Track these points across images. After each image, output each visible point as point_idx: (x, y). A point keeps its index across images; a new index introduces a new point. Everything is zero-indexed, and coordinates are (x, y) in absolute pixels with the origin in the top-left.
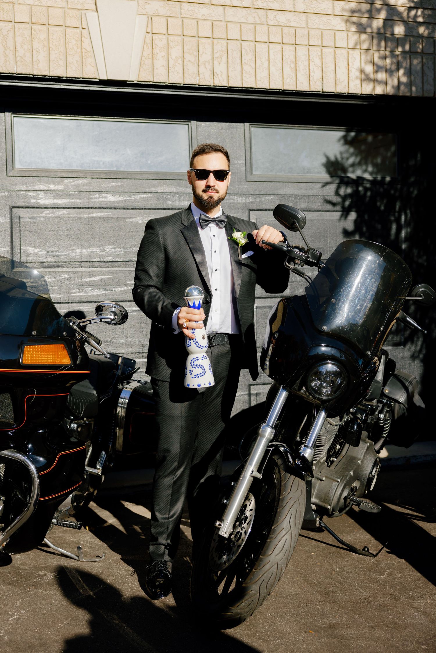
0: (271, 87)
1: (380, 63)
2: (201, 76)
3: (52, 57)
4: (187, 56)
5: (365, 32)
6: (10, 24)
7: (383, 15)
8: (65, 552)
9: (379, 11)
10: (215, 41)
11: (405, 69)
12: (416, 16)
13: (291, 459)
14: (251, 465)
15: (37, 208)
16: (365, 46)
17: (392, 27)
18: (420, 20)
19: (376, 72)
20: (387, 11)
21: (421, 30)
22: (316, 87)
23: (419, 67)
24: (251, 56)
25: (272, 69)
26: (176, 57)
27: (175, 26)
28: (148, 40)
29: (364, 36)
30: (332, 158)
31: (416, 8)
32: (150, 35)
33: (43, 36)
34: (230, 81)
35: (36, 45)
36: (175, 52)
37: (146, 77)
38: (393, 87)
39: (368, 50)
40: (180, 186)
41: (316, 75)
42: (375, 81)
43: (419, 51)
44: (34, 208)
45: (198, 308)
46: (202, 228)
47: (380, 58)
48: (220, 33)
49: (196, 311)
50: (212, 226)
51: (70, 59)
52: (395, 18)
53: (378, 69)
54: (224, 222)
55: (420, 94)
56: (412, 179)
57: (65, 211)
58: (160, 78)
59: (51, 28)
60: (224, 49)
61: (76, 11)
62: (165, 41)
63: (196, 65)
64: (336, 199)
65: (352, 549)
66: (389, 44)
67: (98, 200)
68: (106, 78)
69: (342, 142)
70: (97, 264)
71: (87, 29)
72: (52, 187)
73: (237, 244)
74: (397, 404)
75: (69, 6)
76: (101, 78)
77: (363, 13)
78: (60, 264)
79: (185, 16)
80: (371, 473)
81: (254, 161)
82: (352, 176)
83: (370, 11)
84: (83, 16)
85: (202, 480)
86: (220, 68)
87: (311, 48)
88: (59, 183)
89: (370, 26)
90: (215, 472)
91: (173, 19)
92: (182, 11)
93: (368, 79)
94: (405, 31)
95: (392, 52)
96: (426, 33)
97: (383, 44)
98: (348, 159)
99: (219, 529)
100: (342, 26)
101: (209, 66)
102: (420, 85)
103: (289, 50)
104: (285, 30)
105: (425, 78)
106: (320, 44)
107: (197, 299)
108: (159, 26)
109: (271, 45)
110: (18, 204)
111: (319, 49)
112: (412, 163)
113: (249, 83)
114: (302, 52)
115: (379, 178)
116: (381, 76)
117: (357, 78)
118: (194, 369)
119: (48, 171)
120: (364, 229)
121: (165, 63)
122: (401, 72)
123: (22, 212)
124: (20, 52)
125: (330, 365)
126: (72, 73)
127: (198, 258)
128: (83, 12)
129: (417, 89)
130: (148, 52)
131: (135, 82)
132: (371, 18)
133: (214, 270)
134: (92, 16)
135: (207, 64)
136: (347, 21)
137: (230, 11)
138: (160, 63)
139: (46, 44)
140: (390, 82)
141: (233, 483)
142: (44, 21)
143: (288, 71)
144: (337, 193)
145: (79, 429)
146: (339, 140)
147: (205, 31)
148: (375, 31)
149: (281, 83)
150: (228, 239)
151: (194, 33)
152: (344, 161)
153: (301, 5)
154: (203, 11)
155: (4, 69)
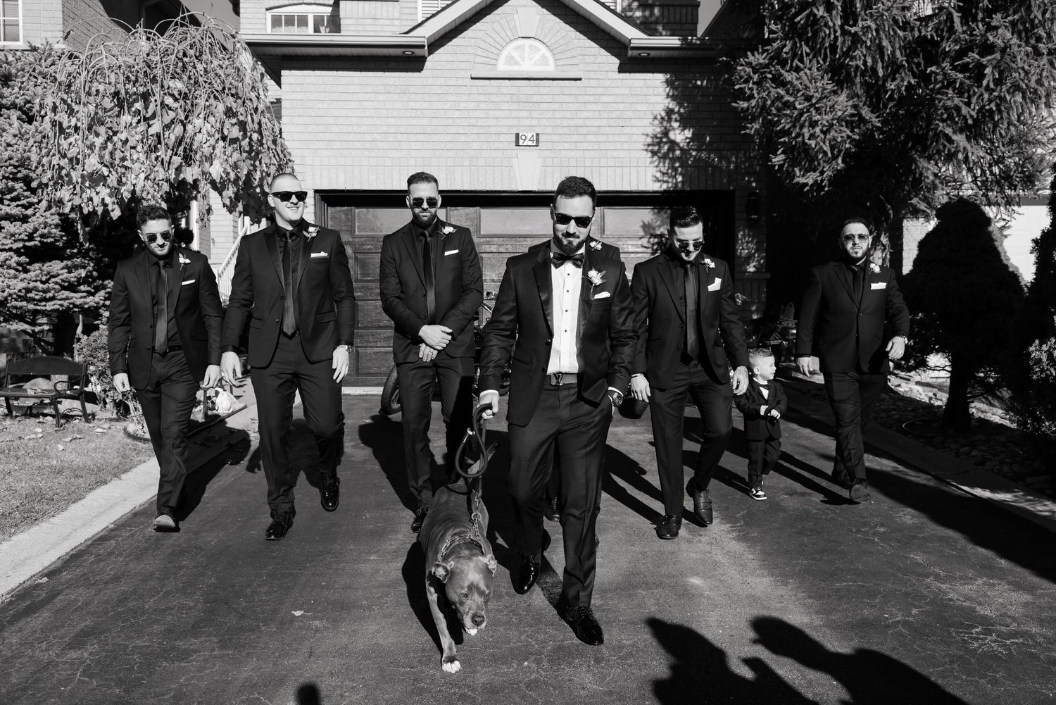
0: (608, 189)
3: (495, 181)
5: (656, 155)
6: (476, 167)
7: (667, 145)
9: (665, 143)
10: (578, 167)
15: (491, 253)
16: (656, 163)
17: (673, 151)
18: (692, 147)
20: (670, 143)
22: (634, 188)
24: (597, 174)
25: (609, 180)
27: (557, 162)
29: (655, 158)
32: (544, 167)
33: (492, 171)
35: (488, 176)
36: (557, 175)
37: (542, 188)
39: (658, 165)
41: (634, 182)
48: (580, 163)
51: (504, 182)
52: (675, 147)
59: (495, 168)
61: (507, 158)
62: (552, 170)
66: (671, 161)
68: (521, 190)
71: (512, 167)
75: (504, 156)
77: (655, 146)
81: (606, 227)
82: (658, 233)
83: (659, 144)
84: (511, 161)
87: (631, 167)
89: (659, 152)
91: (556, 159)
92: (561, 154)
93: (657, 181)
95: (672, 165)
97: (667, 161)
98: (655, 223)
100: (643, 153)
102: (697, 184)
103: (619, 171)
104: (617, 159)
105: (700, 180)
106: (629, 165)
108: (549, 163)
109: (608, 167)
114: (626, 170)
121: (551, 180)
124: (481, 180)
126: (505, 188)
128: (510, 159)
129: (695, 186)
130: (542, 176)
131: (537, 191)
132: (660, 147)
134: (515, 160)
137: (586, 152)
138: (549, 181)
139: (493, 175)
142: (492, 164)
143: (619, 181)
148: (662, 154)
153: (626, 146)
154: (573, 153)
155: (473, 189)
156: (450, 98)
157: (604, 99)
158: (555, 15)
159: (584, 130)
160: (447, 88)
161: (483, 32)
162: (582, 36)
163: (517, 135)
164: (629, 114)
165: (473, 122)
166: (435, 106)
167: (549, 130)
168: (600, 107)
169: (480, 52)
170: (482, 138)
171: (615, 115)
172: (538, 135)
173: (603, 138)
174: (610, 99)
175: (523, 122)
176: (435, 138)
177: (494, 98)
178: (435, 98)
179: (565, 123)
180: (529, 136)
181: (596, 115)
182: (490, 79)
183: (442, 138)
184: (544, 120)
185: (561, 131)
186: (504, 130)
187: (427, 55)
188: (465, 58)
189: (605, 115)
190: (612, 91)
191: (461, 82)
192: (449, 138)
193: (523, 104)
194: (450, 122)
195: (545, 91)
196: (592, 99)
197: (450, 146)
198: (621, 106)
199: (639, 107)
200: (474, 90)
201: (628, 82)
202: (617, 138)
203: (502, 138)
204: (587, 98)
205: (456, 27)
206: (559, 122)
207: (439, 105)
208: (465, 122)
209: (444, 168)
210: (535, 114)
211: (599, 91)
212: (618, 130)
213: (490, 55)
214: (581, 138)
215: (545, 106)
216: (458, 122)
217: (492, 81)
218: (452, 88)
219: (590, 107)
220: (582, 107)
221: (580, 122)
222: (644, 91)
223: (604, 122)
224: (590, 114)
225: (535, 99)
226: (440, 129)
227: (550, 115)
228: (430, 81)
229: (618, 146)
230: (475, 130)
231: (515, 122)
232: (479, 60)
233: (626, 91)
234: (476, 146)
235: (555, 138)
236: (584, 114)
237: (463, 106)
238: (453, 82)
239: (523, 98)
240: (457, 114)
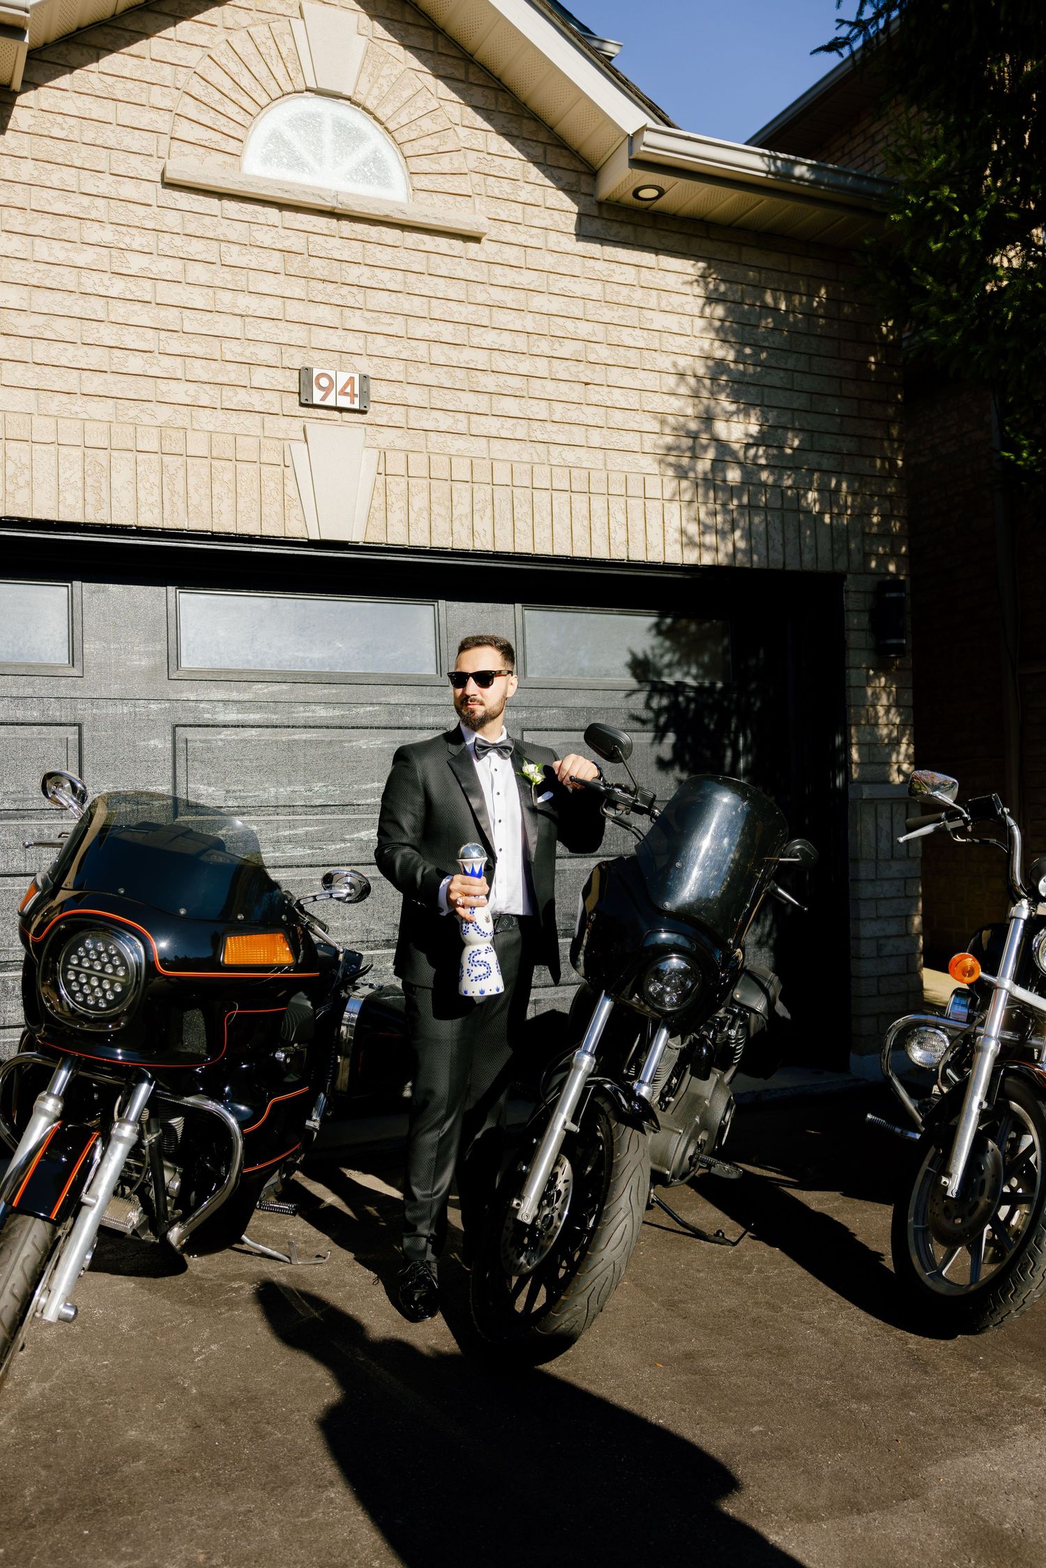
0: (555, 553)
1: (709, 521)
2: (455, 536)
3: (241, 506)
4: (434, 507)
5: (686, 478)
6: (180, 458)
7: (711, 454)
8: (269, 1251)
9: (705, 448)
10: (476, 486)
11: (743, 529)
12: (756, 456)
13: (624, 1102)
14: (562, 1112)
15: (213, 726)
16: (687, 497)
17: (724, 470)
18: (763, 461)
19: (703, 533)
20: (717, 449)
21: (764, 476)
22: (619, 554)
23: (762, 528)
24: (526, 508)
25: (557, 527)
26: (420, 509)
27: (418, 465)
28: (380, 485)
29: (685, 484)
30: (640, 656)
31: (756, 445)
32: (383, 476)
33: (229, 476)
34: (497, 544)
35: (217, 488)
36: (419, 502)
37: (376, 536)
38: (727, 555)
39: (691, 502)
40: (423, 695)
41: (619, 536)
42: (701, 546)
43: (762, 505)
44: (207, 726)
45: (479, 876)
46: (479, 759)
47: (708, 514)
48: (482, 475)
49: (476, 880)
50: (493, 755)
51: (266, 510)
52: (728, 458)
53: (705, 530)
54: (510, 749)
55: (764, 565)
56: (753, 686)
57: (254, 731)
58: (397, 538)
59: (239, 465)
60: (489, 497)
61: (276, 442)
62: (404, 486)
63: (448, 520)
64: (647, 715)
65: (699, 1235)
66: (720, 494)
67: (302, 714)
68: (317, 538)
69: (654, 632)
70: (300, 810)
71: (291, 467)
72: (235, 696)
73: (530, 782)
74: (753, 1014)
75: (266, 434)
76: (312, 537)
77: (684, 451)
78: (245, 810)
79: (432, 450)
80: (723, 1118)
81: (528, 659)
82: (669, 681)
83: (692, 449)
84: (286, 449)
85: (478, 1136)
86: (483, 525)
87: (611, 498)
88: (245, 690)
89: (693, 469)
90: (498, 1123)
91: (415, 454)
92: (429, 443)
93: (691, 543)
94: (742, 477)
95: (724, 505)
96: (771, 481)
97: (711, 494)
98: (662, 656)
99: (517, 1211)
100: (655, 468)
101: (467, 523)
102: (764, 552)
103: (580, 502)
104: (575, 472)
105: (770, 542)
106: (624, 493)
107: (477, 863)
108: (396, 464)
109: (555, 493)
110: (183, 722)
111: (622, 500)
112: (752, 662)
113: (524, 547)
114: (598, 504)
115: (707, 683)
116: (710, 539)
117: (676, 541)
118: (473, 968)
119: (229, 671)
120: (687, 757)
121: (403, 516)
122: (738, 534)
123: (189, 733)
124: (194, 499)
125: (675, 961)
126: (270, 530)
127: (475, 803)
128: (286, 443)
129: (759, 559)
130: (378, 500)
131: (361, 544)
132: (694, 457)
133: (497, 821)
134: (299, 448)
135: (464, 519)
136: (660, 462)
137: (496, 444)
138: (397, 517)
139: (232, 487)
140: (722, 547)
141: (535, 1141)
142: (230, 455)
143: (579, 530)
144: (648, 706)
145: (288, 1061)
146: (650, 630)
147: (461, 472)
148: (700, 476)
149: (570, 547)
150: (517, 776)
151: (447, 476)
152: (657, 659)
153: (596, 438)
154: (459, 444)
155: (170, 524)
156: (94, 233)
157: (538, 302)
158: (406, 47)
159: (489, 382)
160: (86, 200)
161: (197, 52)
162: (479, 121)
163: (305, 375)
164: (603, 353)
165: (170, 317)
166: (43, 250)
167: (396, 371)
168: (529, 323)
169: (191, 109)
170: (199, 370)
171: (568, 349)
172: (365, 378)
173: (539, 410)
174: (555, 305)
175: (322, 338)
176: (41, 352)
177: (234, 255)
178: (42, 225)
179: (439, 353)
180: (342, 379)
181: (521, 343)
182: (221, 195)
183: (67, 355)
184: (380, 340)
185: (427, 376)
186: (266, 354)
187: (17, 85)
188: (145, 118)
189: (544, 346)
190: (560, 284)
191: (128, 190)
192: (95, 358)
193: (321, 285)
194: (95, 307)
195: (384, 256)
196: (509, 298)
197: (94, 384)
198: (584, 329)
199: (627, 337)
200: (171, 220)
201: (599, 265)
202: (574, 414)
203: (260, 377)
204: (497, 295)
205: (115, 18)
206: (421, 350)
207: (59, 252)
208: (143, 316)
209: (77, 453)
210: (356, 320)
211: (527, 279)
212: (576, 393)
213: (221, 123)
214: (482, 403)
215: (381, 300)
216: (120, 311)
217: (227, 204)
218: (100, 203)
219: (503, 318)
220: (483, 316)
221: (480, 359)
222: (638, 296)
223: (541, 367)
224: (506, 340)
225: (353, 274)
226: (62, 328)
227: (397, 326)
228: (27, 170)
229: (578, 435)
230: (175, 345)
231: (297, 335)
232: (186, 130)
233: (595, 290)
234: (179, 392)
235: (414, 395)
236: (490, 338)
237: (136, 263)
238: (104, 185)
239: (319, 268)
240: (118, 287)
